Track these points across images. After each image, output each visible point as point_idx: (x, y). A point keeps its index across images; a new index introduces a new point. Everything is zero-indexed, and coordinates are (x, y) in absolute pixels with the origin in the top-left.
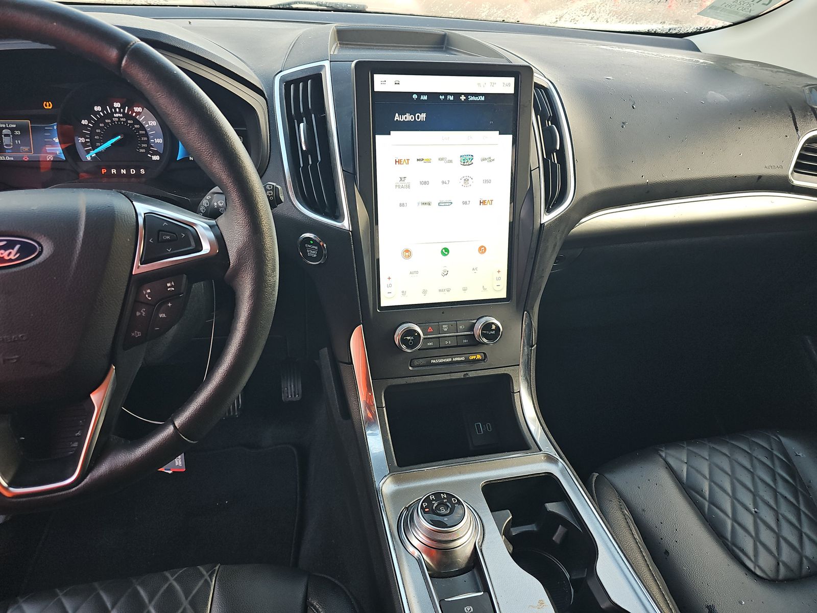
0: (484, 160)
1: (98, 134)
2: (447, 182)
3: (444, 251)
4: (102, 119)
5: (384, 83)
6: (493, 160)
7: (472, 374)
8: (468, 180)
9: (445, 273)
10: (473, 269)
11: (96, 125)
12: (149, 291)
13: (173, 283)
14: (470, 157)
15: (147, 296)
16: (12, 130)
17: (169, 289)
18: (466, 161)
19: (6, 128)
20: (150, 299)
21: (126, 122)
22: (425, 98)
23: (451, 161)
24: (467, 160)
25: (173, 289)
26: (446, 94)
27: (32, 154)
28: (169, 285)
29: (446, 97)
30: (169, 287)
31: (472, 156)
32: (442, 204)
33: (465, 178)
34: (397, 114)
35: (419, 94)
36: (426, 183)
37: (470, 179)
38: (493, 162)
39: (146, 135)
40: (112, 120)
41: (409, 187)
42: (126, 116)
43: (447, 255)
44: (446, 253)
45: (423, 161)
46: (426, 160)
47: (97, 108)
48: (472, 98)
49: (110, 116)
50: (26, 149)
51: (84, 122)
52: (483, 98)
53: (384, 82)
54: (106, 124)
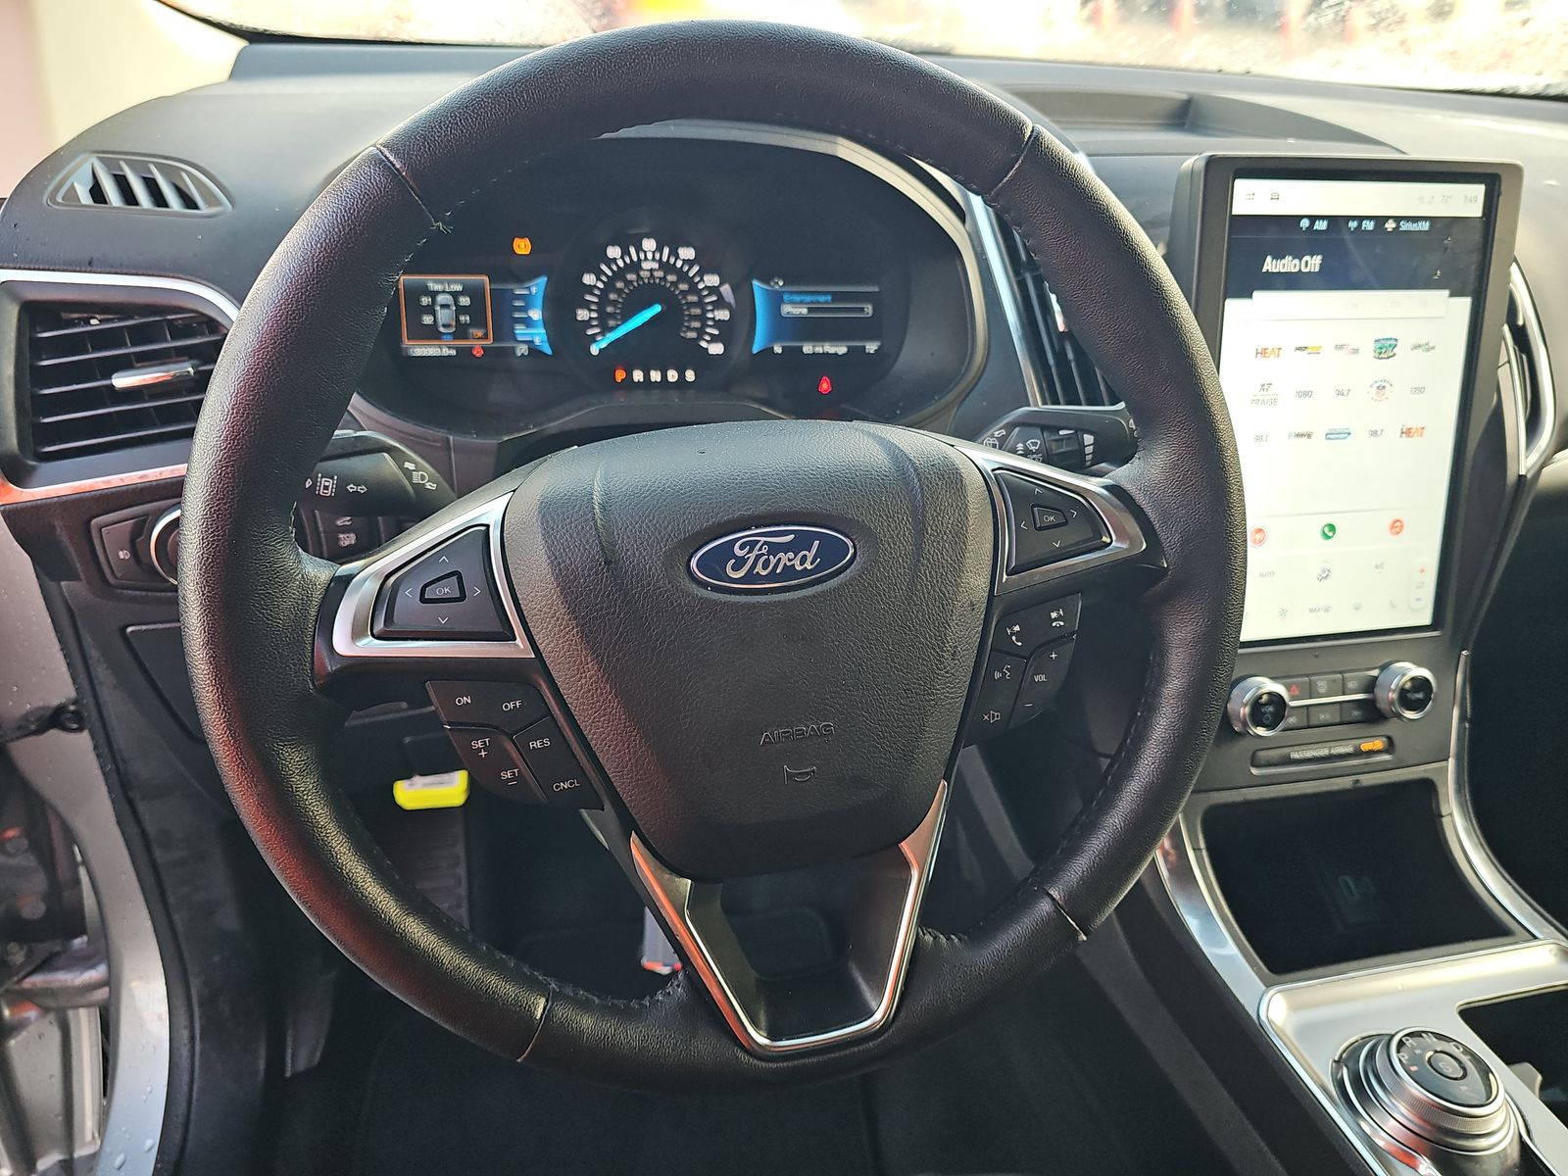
0: (1417, 347)
1: (614, 303)
2: (1346, 393)
3: (1326, 530)
4: (620, 274)
5: (1252, 198)
6: (1433, 348)
7: (1367, 780)
8: (1384, 387)
9: (1325, 575)
10: (1377, 567)
11: (610, 285)
12: (1017, 628)
13: (1061, 612)
14: (1393, 342)
15: (1014, 638)
16: (455, 295)
17: (1054, 624)
18: (1383, 351)
19: (444, 292)
20: (1020, 644)
21: (664, 279)
22: (1321, 225)
23: (1356, 351)
24: (1385, 349)
25: (1062, 623)
26: (1361, 219)
27: (489, 342)
28: (1054, 615)
29: (1360, 225)
30: (1055, 620)
31: (1396, 340)
32: (1331, 436)
33: (1377, 385)
34: (1269, 259)
35: (1313, 219)
36: (1307, 394)
37: (1387, 385)
38: (1432, 351)
39: (700, 304)
40: (638, 275)
41: (1274, 402)
42: (666, 267)
43: (1330, 538)
44: (1330, 534)
45: (1306, 352)
46: (1312, 348)
47: (613, 252)
48: (1405, 226)
49: (635, 267)
50: (480, 333)
51: (589, 279)
52: (1425, 226)
53: (1252, 196)
54: (628, 283)
